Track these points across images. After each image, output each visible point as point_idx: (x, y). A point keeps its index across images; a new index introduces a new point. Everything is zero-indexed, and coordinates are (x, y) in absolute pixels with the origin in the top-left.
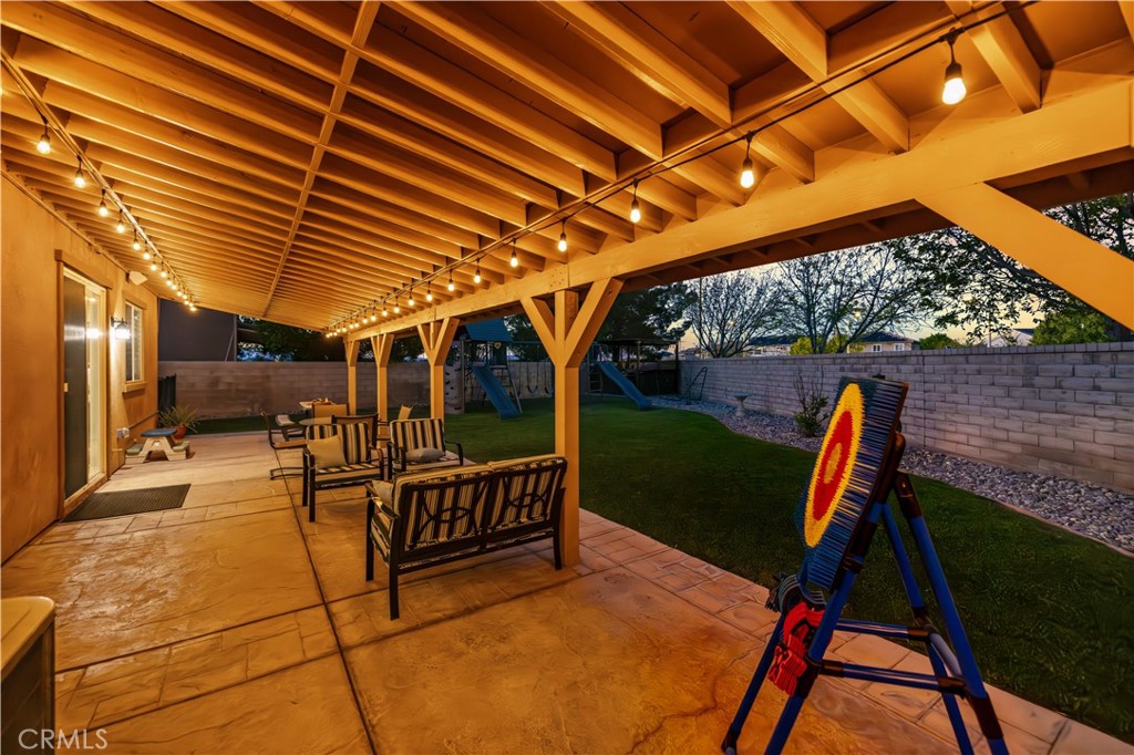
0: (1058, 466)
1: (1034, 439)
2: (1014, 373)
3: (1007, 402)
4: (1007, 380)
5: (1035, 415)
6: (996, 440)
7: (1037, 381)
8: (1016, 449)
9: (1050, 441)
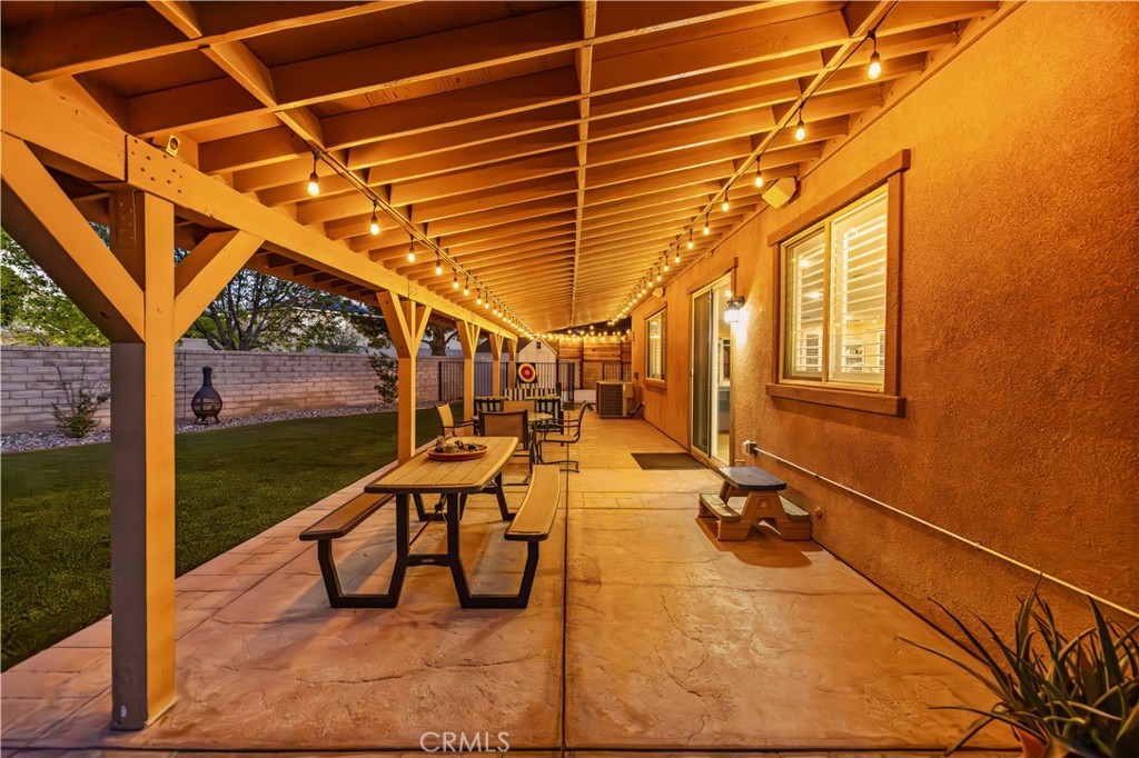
0: (277, 407)
1: (266, 397)
2: (255, 365)
3: (253, 380)
4: (252, 369)
5: (266, 385)
6: (243, 402)
7: (268, 368)
8: (256, 404)
9: (273, 397)
